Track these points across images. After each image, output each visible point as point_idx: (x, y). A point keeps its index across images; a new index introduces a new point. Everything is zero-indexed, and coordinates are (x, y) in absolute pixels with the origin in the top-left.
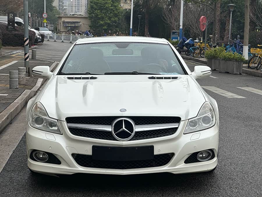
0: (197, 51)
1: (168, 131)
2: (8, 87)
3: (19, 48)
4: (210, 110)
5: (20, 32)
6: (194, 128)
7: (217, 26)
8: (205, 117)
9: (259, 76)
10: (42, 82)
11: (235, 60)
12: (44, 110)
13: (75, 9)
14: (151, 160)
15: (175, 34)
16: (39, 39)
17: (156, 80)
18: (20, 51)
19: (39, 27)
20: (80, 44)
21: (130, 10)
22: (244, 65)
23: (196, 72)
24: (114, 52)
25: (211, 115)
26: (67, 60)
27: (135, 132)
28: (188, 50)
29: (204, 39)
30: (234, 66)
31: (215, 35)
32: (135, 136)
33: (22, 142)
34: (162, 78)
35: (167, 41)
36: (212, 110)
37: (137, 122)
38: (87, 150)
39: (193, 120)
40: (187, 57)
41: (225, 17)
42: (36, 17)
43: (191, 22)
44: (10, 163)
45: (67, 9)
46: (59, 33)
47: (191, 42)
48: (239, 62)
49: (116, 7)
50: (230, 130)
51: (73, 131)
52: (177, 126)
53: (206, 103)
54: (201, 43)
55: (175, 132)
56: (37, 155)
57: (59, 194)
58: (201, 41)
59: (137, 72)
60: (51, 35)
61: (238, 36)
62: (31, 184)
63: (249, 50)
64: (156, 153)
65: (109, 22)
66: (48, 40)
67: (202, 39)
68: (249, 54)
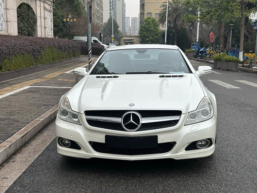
0: (208, 56)
1: (170, 123)
4: (209, 104)
6: (194, 120)
7: (222, 40)
8: (204, 110)
9: (250, 72)
11: (234, 61)
13: (133, 32)
14: (156, 147)
15: (194, 45)
17: (165, 78)
20: (110, 51)
21: (165, 31)
22: (240, 65)
23: (200, 71)
24: (136, 56)
25: (209, 109)
27: (141, 123)
28: (202, 55)
29: (213, 48)
30: (232, 66)
31: (220, 45)
32: (141, 127)
34: (170, 76)
35: (178, 47)
37: (144, 115)
38: (101, 139)
39: (193, 113)
40: (201, 60)
41: (227, 33)
43: (204, 37)
45: (127, 32)
48: (236, 62)
49: (156, 29)
50: (228, 115)
51: (90, 122)
52: (178, 119)
53: (205, 98)
54: (211, 51)
55: (176, 124)
56: (63, 141)
57: (80, 174)
59: (151, 72)
61: (236, 45)
63: (243, 55)
64: (160, 141)
65: (152, 39)
67: (211, 48)
68: (243, 57)
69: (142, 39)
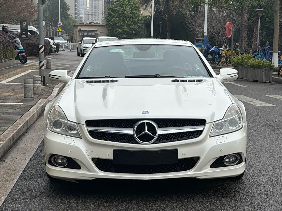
0: (223, 59)
1: (192, 134)
2: (22, 96)
3: (32, 58)
4: (237, 112)
5: (34, 41)
6: (220, 131)
7: (245, 33)
8: (231, 119)
10: (58, 91)
11: (264, 67)
12: (62, 114)
13: (92, 17)
14: (176, 164)
15: (199, 41)
16: (54, 48)
17: (180, 82)
18: (34, 61)
19: (54, 36)
20: (99, 47)
21: (151, 17)
22: (274, 73)
23: (222, 74)
24: (135, 55)
25: (238, 118)
26: (86, 63)
27: (158, 135)
28: (213, 58)
29: (230, 46)
30: (262, 74)
31: (242, 42)
32: (158, 139)
33: (39, 150)
34: (186, 81)
35: (191, 43)
36: (239, 113)
37: (160, 125)
38: (108, 154)
39: (219, 123)
41: (253, 22)
42: (51, 26)
43: (216, 29)
44: (26, 171)
45: (83, 17)
46: (74, 42)
47: (217, 50)
48: (268, 69)
49: (135, 14)
50: (258, 138)
51: (93, 134)
52: (202, 129)
53: (233, 106)
54: (227, 50)
55: (200, 135)
56: (56, 159)
58: (227, 49)
59: (159, 75)
60: (67, 45)
61: (267, 42)
62: (49, 191)
63: (279, 57)
64: (180, 156)
65: (128, 30)
66: (63, 50)
67: (228, 46)
68: (278, 61)
69: (111, 29)
